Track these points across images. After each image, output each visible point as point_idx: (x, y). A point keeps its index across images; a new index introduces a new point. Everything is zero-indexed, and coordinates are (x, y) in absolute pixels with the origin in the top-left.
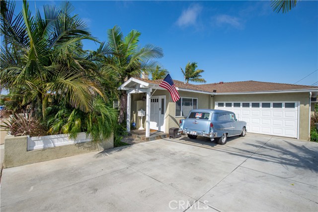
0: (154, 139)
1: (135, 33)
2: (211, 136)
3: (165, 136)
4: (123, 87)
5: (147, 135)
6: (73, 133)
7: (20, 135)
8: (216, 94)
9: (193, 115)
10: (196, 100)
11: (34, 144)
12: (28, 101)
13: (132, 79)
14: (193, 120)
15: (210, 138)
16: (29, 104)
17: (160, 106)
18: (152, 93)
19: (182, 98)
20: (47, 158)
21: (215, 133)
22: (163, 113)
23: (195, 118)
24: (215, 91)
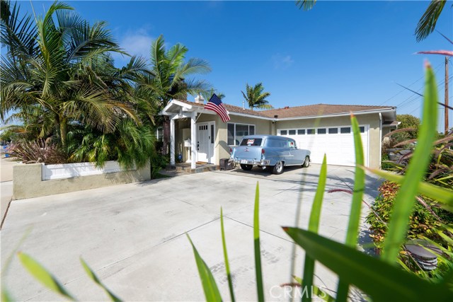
0: (201, 171)
1: (181, 47)
2: (262, 164)
3: (214, 168)
4: (164, 112)
5: (193, 167)
6: (99, 161)
7: (33, 163)
8: (277, 120)
9: (245, 143)
10: (253, 127)
11: (51, 173)
12: (48, 133)
13: (174, 102)
14: (244, 148)
15: (261, 167)
16: (49, 136)
17: (210, 135)
18: (196, 117)
19: (235, 124)
20: (67, 190)
21: (267, 161)
22: (213, 142)
23: (247, 145)
24: (276, 117)
